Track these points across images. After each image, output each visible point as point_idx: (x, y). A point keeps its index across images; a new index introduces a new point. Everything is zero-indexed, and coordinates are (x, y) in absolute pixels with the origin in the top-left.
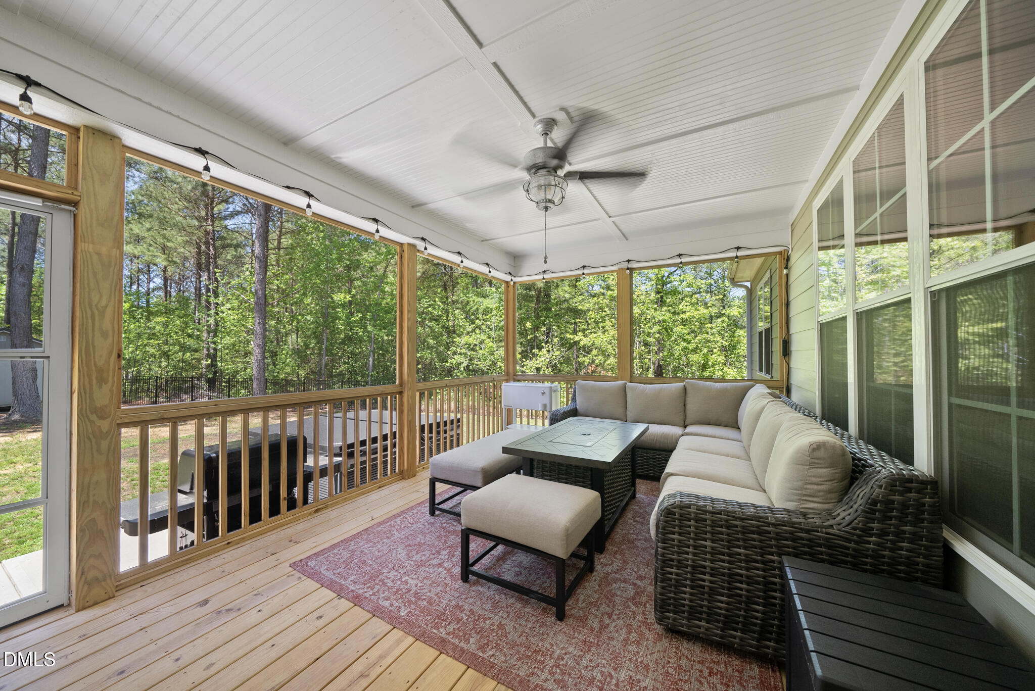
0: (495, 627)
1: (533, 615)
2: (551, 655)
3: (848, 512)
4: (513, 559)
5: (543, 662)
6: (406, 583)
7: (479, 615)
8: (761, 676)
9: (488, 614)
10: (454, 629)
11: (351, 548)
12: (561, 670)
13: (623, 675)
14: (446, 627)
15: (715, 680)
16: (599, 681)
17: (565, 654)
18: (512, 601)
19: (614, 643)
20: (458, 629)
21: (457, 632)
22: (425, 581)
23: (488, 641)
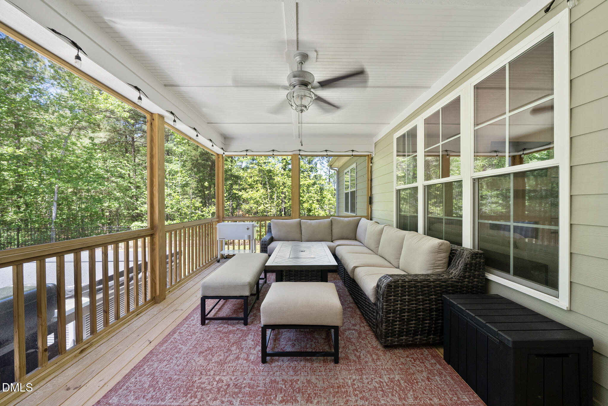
0: (306, 384)
1: (321, 367)
2: (347, 385)
3: (456, 271)
4: (283, 337)
5: (347, 391)
6: (221, 381)
7: (291, 381)
8: (430, 353)
9: (295, 378)
10: (282, 397)
11: (147, 372)
12: (358, 391)
13: (386, 379)
14: (275, 398)
15: (418, 362)
16: (379, 387)
17: (354, 381)
18: (302, 363)
19: (369, 364)
20: (284, 396)
21: (285, 398)
22: (235, 374)
23: (309, 394)
